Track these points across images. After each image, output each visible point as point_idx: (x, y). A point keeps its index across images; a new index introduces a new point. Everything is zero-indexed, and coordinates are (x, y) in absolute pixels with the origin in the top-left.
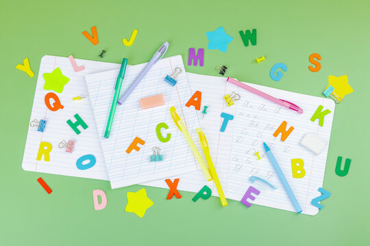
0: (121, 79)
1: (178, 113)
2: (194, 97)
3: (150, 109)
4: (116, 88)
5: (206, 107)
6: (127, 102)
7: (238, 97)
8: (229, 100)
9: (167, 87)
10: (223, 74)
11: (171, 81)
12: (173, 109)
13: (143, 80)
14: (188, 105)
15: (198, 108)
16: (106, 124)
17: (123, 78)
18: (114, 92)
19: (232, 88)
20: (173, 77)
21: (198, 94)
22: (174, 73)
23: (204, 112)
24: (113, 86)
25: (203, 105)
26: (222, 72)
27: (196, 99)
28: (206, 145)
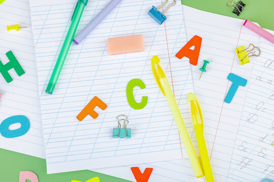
0: (82, 5)
1: (163, 66)
2: (189, 44)
3: (121, 56)
4: (73, 17)
5: (206, 62)
6: (87, 41)
7: (257, 53)
8: (242, 55)
9: (151, 23)
10: (238, 14)
11: (158, 15)
12: (156, 59)
13: (116, 10)
14: (179, 55)
15: (194, 62)
16: (51, 72)
17: (86, 4)
18: (69, 24)
19: (249, 37)
20: (161, 10)
21: (197, 41)
22: (163, 4)
23: (203, 69)
24: (69, 15)
25: (202, 57)
26: (238, 11)
27: (193, 48)
28: (199, 122)
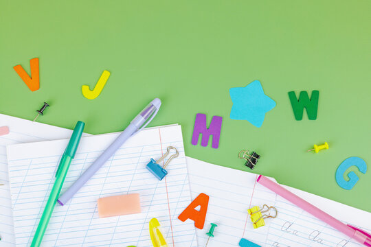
0: (69, 158)
1: (163, 231)
2: (194, 203)
3: (115, 219)
4: (58, 173)
5: (213, 226)
6: (74, 201)
7: (272, 213)
8: (256, 217)
9: (150, 178)
10: (251, 167)
11: (157, 169)
12: (154, 222)
13: (108, 164)
14: (182, 217)
15: (199, 225)
16: (31, 239)
17: (73, 157)
18: (53, 181)
19: (264, 196)
20: (161, 164)
21: (203, 200)
22: (164, 156)
23: (210, 233)
24: (54, 169)
25: (209, 219)
26: (252, 161)
27: (198, 208)
